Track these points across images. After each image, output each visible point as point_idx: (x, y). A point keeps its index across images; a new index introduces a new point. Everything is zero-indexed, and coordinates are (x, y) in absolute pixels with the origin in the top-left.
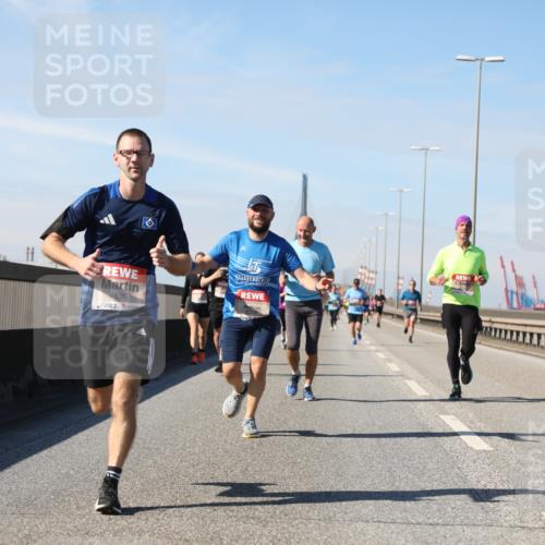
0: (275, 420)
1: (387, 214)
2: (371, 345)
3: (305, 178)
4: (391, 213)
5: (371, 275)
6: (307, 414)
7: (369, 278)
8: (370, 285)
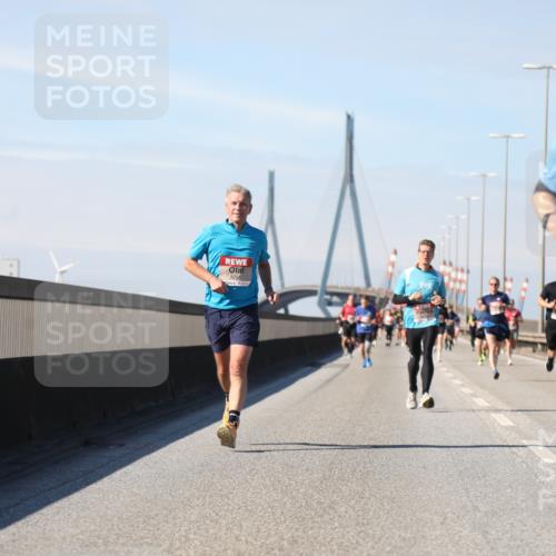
0: (314, 504)
1: (484, 176)
2: (463, 385)
3: (350, 119)
4: (491, 175)
5: (460, 276)
6: (367, 495)
7: (455, 280)
8: (458, 291)
